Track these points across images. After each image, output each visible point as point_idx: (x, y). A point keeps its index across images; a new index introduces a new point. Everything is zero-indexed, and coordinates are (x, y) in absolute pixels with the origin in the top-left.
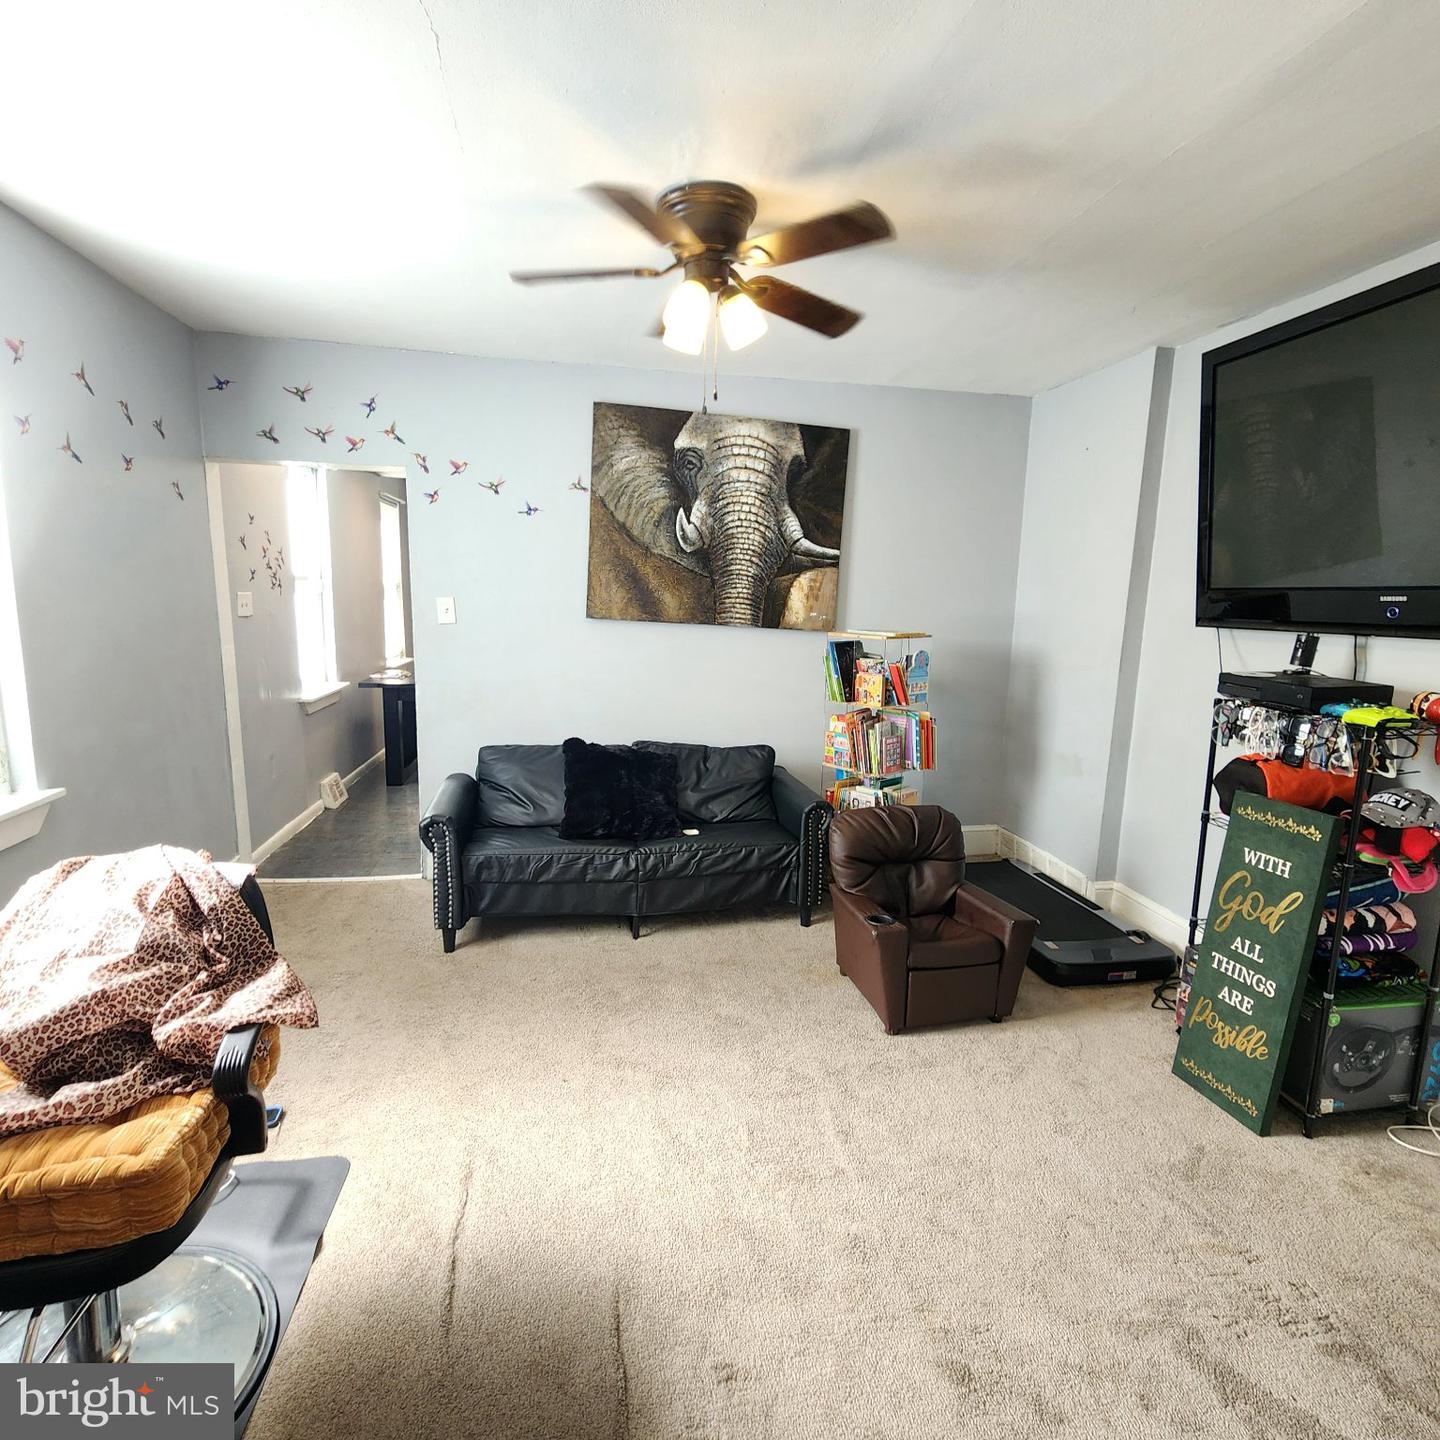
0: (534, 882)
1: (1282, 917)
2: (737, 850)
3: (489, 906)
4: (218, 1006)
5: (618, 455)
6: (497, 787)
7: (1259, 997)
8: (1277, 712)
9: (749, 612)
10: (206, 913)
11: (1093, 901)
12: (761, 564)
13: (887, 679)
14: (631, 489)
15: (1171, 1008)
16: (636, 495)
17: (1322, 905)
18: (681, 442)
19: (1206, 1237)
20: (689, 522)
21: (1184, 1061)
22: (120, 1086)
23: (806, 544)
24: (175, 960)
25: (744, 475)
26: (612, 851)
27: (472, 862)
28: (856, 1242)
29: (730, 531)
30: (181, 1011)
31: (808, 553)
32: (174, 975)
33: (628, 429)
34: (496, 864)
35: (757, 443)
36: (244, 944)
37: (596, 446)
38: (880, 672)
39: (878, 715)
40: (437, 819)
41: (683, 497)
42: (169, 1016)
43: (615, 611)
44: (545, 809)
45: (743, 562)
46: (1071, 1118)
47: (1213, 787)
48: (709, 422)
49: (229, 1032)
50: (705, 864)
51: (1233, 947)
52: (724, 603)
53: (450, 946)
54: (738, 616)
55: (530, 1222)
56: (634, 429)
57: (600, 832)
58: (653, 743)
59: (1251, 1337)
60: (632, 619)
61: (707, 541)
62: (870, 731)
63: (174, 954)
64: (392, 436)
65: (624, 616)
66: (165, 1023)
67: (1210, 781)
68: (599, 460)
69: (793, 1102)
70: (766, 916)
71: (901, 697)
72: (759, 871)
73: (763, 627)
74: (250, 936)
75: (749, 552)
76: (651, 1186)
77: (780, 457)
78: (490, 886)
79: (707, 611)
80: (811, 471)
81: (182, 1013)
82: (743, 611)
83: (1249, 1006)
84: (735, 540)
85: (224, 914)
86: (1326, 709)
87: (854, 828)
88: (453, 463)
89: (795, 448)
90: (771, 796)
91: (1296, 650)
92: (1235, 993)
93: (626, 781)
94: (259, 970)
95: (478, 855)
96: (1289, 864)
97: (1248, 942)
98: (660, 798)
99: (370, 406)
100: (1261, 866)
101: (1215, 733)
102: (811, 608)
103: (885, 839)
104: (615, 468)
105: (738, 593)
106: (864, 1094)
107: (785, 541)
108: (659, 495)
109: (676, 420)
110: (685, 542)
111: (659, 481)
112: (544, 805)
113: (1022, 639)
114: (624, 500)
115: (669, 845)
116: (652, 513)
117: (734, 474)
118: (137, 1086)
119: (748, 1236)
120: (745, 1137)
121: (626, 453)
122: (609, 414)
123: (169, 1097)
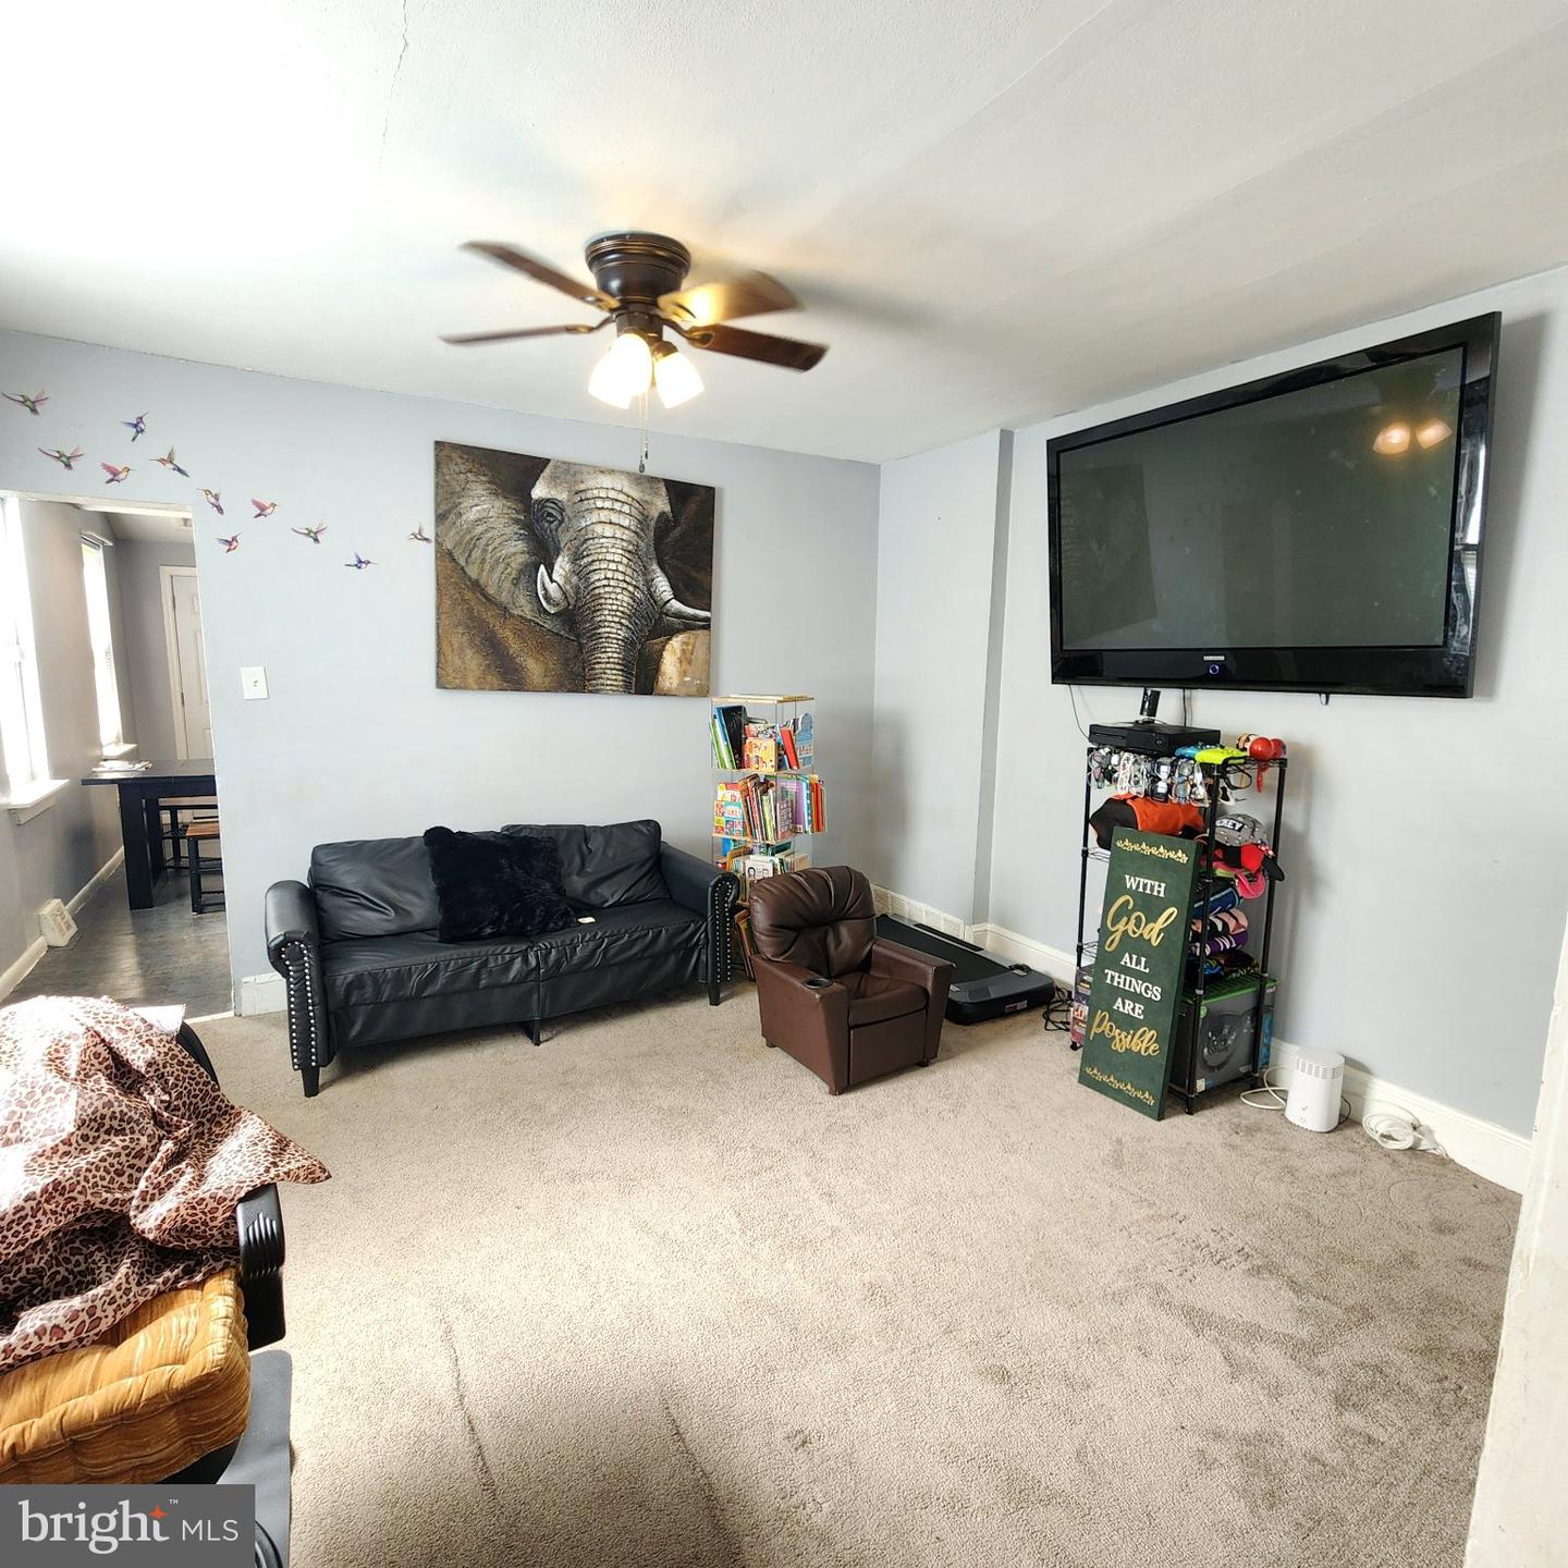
0: (418, 997)
1: (1161, 931)
2: (644, 932)
3: (360, 1034)
4: (201, 1178)
5: (466, 503)
6: (343, 892)
7: (1148, 1002)
8: (1143, 756)
9: (621, 678)
10: (143, 1071)
11: (972, 943)
12: (630, 626)
13: (779, 744)
14: (483, 542)
15: (1060, 1029)
16: (490, 548)
17: (1193, 914)
18: (539, 492)
19: (1145, 1211)
20: (552, 581)
21: (1088, 1070)
22: (114, 1292)
23: (676, 605)
24: (128, 1131)
25: (608, 531)
26: (507, 951)
27: (339, 982)
28: (872, 1290)
29: (597, 591)
30: (161, 1190)
31: (678, 615)
32: (134, 1149)
33: (477, 474)
34: (369, 982)
35: (622, 497)
36: (194, 1101)
37: (440, 491)
38: (771, 737)
39: (766, 781)
40: (292, 936)
41: (543, 552)
42: (147, 1199)
43: (471, 680)
44: (409, 912)
45: (612, 624)
46: (1014, 1138)
47: (1090, 826)
48: (569, 472)
49: (241, 1200)
50: (611, 952)
51: (1122, 963)
52: (593, 669)
53: (312, 1089)
54: (609, 682)
55: (541, 1359)
56: (484, 475)
57: (489, 931)
58: (525, 827)
59: (1199, 1279)
60: (492, 689)
61: (572, 602)
62: (764, 798)
63: (124, 1125)
64: (170, 466)
65: (482, 686)
66: (145, 1207)
67: (1087, 821)
68: (444, 507)
69: (767, 1177)
70: (671, 1000)
71: (793, 762)
72: (666, 954)
73: (636, 693)
74: (201, 1090)
75: (618, 613)
76: (657, 1290)
77: (645, 512)
78: (362, 1009)
79: (576, 677)
80: (679, 528)
81: (162, 1192)
82: (614, 677)
83: (1140, 1012)
84: (602, 601)
85: (168, 1069)
86: (1180, 751)
87: (775, 895)
88: (257, 504)
89: (661, 504)
90: (661, 874)
91: (1144, 703)
92: (1127, 1002)
93: (508, 870)
94: (217, 1130)
95: (346, 974)
96: (1163, 885)
97: (1135, 957)
98: (548, 885)
99: (138, 426)
100: (1141, 890)
101: (1089, 778)
102: (685, 672)
103: (805, 904)
104: (464, 518)
105: (609, 658)
106: (831, 1155)
107: (655, 602)
108: (516, 550)
109: (532, 467)
110: (548, 602)
111: (516, 533)
112: (408, 908)
113: (885, 700)
114: (476, 554)
115: (571, 936)
116: (509, 569)
117: (599, 529)
118: (135, 1289)
119: (772, 1311)
120: (734, 1220)
121: (476, 501)
122: (454, 455)
123: (173, 1293)
